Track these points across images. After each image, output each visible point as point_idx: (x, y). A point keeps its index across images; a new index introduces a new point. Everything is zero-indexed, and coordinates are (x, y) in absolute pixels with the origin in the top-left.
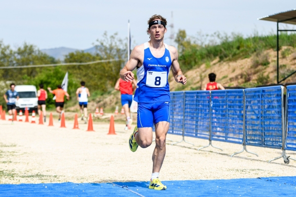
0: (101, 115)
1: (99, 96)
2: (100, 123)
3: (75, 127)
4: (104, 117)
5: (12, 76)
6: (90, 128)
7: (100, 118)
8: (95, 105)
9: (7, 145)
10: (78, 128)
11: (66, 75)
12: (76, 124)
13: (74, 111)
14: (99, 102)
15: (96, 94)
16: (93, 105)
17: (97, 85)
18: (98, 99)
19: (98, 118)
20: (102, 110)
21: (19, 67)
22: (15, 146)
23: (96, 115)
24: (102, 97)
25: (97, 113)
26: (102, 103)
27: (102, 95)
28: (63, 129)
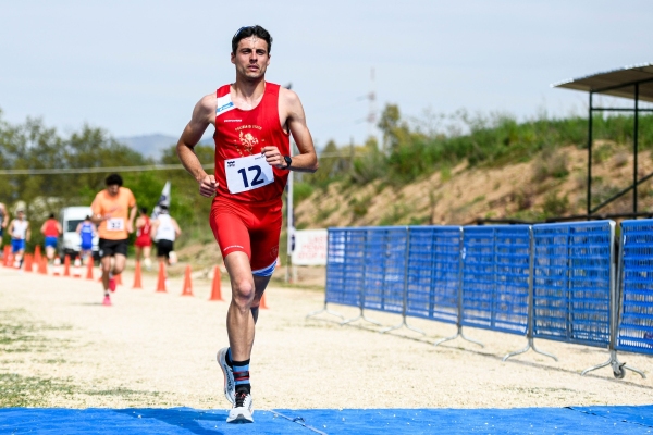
3: (185, 293)
5: (58, 188)
6: (216, 294)
9: (54, 326)
10: (191, 294)
12: (188, 285)
21: (74, 171)
22: (69, 328)
28: (161, 294)
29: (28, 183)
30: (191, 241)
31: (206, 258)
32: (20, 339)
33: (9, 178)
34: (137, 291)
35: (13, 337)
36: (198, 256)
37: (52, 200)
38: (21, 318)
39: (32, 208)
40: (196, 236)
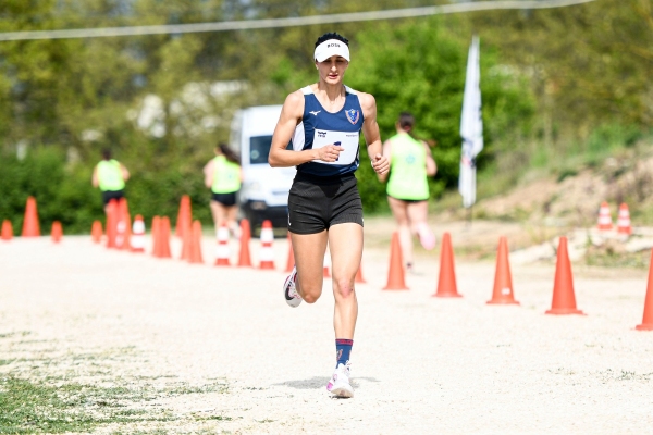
0: (624, 236)
1: (617, 148)
2: (612, 272)
3: (496, 298)
4: (635, 245)
5: (235, 61)
6: (564, 300)
7: (618, 248)
8: (602, 188)
9: (193, 384)
10: (511, 298)
11: (474, 56)
12: (503, 279)
13: (505, 219)
14: (618, 174)
15: (606, 138)
16: (590, 190)
17: (612, 99)
18: (612, 164)
19: (610, 251)
20: (625, 213)
21: (269, 23)
23: (597, 237)
24: (630, 152)
25: (603, 227)
26: (629, 178)
27: (630, 142)
28: (448, 302)
29: (165, 52)
30: (531, 174)
31: (564, 213)
32: (113, 419)
33: (121, 44)
34: (396, 296)
35: (98, 415)
36: (546, 207)
37: (221, 89)
38: (122, 371)
39: (176, 108)
40: (543, 162)
